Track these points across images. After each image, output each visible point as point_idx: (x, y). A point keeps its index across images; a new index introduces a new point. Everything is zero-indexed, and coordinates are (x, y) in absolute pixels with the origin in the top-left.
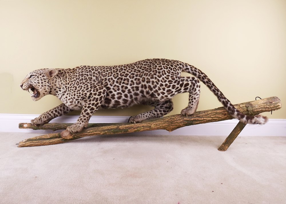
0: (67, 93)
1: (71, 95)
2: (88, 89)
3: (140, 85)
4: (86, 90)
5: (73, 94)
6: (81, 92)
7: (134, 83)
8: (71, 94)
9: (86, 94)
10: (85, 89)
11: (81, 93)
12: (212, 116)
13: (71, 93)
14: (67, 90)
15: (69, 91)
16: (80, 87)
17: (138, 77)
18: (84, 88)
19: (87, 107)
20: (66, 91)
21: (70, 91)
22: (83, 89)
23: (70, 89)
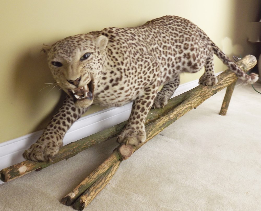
0: (123, 80)
1: (130, 84)
2: (150, 68)
3: (182, 55)
4: (148, 71)
5: (133, 81)
6: (142, 75)
7: (176, 52)
8: (131, 81)
9: (149, 77)
10: (146, 69)
11: (143, 77)
12: (228, 82)
13: (131, 79)
14: (123, 75)
15: (127, 76)
16: (140, 67)
17: (178, 44)
18: (145, 67)
19: (150, 98)
20: (122, 77)
21: (129, 75)
22: (143, 69)
23: (127, 72)
